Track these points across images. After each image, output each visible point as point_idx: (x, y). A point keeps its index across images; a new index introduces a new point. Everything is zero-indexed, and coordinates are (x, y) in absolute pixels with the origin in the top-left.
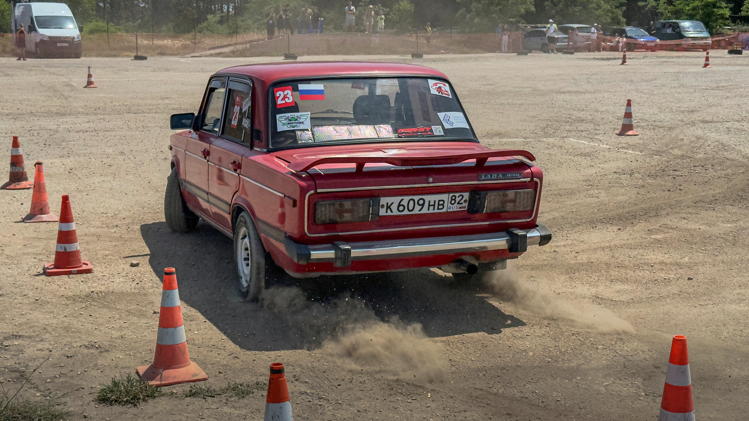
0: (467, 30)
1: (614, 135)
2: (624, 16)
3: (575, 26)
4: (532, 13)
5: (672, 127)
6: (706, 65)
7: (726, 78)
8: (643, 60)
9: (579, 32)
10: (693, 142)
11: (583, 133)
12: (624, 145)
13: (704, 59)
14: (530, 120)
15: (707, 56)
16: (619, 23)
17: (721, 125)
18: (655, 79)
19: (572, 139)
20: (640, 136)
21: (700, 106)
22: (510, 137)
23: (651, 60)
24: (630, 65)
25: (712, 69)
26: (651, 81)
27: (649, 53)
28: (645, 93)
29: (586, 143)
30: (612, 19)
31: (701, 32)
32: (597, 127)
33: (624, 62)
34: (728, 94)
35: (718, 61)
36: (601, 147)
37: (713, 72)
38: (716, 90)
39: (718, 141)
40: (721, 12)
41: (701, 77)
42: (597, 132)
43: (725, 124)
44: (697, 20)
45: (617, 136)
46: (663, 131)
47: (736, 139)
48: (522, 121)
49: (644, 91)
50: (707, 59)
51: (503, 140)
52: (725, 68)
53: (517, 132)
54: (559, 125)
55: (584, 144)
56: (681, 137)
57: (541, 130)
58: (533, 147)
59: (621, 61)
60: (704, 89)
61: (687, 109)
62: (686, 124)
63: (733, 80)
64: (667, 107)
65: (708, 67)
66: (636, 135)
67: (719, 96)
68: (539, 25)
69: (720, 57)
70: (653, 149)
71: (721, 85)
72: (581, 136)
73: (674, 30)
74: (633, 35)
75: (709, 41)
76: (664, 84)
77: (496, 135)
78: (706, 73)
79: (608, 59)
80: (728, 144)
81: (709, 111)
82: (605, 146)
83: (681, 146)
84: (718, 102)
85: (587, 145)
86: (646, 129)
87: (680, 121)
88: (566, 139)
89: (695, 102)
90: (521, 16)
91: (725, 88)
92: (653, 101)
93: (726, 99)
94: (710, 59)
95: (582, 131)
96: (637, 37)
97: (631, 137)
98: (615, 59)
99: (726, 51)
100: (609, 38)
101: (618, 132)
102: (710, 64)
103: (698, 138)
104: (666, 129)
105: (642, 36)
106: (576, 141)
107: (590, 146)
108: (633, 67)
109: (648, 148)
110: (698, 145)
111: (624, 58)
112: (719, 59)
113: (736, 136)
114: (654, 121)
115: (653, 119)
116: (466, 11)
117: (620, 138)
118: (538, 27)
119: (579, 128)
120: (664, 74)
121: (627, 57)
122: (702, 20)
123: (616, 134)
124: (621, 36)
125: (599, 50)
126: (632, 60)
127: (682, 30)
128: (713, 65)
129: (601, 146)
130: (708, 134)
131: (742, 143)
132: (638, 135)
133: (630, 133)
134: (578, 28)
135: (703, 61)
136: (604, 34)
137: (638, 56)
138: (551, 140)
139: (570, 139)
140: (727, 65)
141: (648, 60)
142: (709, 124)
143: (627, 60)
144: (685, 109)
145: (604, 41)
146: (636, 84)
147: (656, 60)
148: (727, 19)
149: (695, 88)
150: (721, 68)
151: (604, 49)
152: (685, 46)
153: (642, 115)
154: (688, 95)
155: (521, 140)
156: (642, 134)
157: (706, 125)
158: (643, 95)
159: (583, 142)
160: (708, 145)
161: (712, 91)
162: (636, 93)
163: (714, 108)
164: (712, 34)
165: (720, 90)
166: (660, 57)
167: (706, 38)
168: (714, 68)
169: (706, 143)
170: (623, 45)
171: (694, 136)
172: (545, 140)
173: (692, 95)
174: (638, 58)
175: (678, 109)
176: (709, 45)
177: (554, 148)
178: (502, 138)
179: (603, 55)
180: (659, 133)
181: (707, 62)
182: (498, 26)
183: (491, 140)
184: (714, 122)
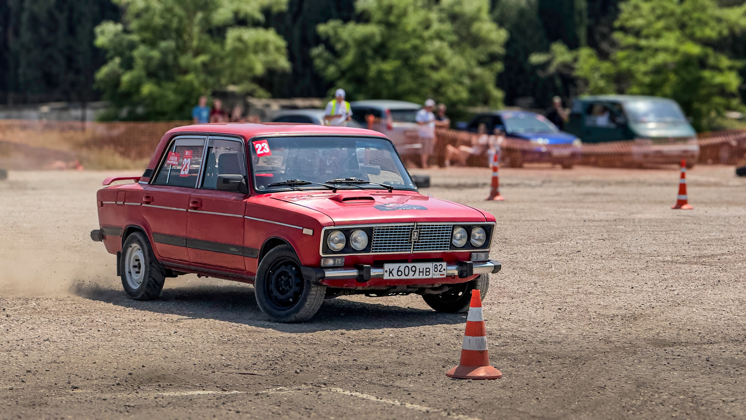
0: (124, 112)
1: (443, 379)
2: (499, 85)
3: (385, 105)
4: (283, 74)
5: (581, 356)
6: (681, 204)
7: (722, 236)
8: (542, 190)
9: (395, 120)
10: (625, 395)
11: (368, 374)
12: (463, 403)
13: (676, 189)
14: (244, 340)
15: (682, 181)
16: (486, 101)
17: (695, 351)
18: (561, 237)
19: (340, 390)
20: (504, 379)
21: (654, 304)
22: (184, 385)
23: (559, 190)
24: (508, 202)
25: (694, 213)
26: (550, 241)
27: (558, 173)
28: (531, 273)
29: (373, 398)
30: (472, 91)
31: (674, 124)
32: (406, 358)
33: (494, 194)
34: (722, 275)
35: (711, 193)
36: (407, 409)
37: (697, 220)
38: (696, 263)
39: (684, 393)
40: (719, 79)
41: (667, 232)
42: (403, 370)
43: (705, 349)
44: (665, 96)
45: (450, 381)
46: (560, 367)
47: (726, 386)
48: (224, 343)
49: (530, 265)
50: (683, 189)
51: (166, 394)
52: (723, 211)
53: (204, 372)
54: (313, 353)
55: (368, 401)
56: (602, 381)
57: (265, 365)
58: (238, 412)
59: (487, 191)
60: (667, 261)
61: (623, 312)
62: (617, 349)
63: (738, 241)
64: (578, 306)
65: (685, 207)
66: (494, 378)
67: (698, 279)
68: (299, 102)
69: (716, 184)
70: (532, 413)
71: (708, 252)
72: (362, 380)
73: (612, 119)
74: (521, 130)
75: (693, 146)
76: (580, 248)
77: (150, 380)
78: (679, 222)
79: (460, 186)
80: (708, 398)
81: (671, 316)
82: (417, 407)
83: (597, 404)
84: (694, 294)
85: (373, 403)
86: (521, 361)
87: (602, 343)
88: (324, 389)
89: (644, 293)
90: (260, 81)
91: (716, 259)
92: (547, 290)
93: (714, 286)
94: (689, 190)
95: (367, 369)
96: (528, 135)
97: (482, 382)
98: (476, 186)
99: (732, 170)
100: (464, 136)
101: (452, 369)
102: (689, 201)
103: (640, 385)
104: (567, 361)
105: (542, 134)
106: (348, 393)
107: (379, 407)
108: (515, 206)
109: (521, 409)
110: (639, 403)
111: (495, 183)
112: (713, 189)
113: (729, 379)
114: (542, 342)
115: (539, 337)
116: (122, 65)
117: (457, 385)
118: (295, 108)
119: (361, 361)
120: (582, 223)
121: (501, 181)
122: (676, 97)
123: (448, 375)
124: (490, 132)
125: (441, 164)
126: (515, 190)
127: (630, 118)
128: (696, 203)
129: (408, 405)
130: (663, 375)
131: (740, 397)
132: (499, 377)
133: (481, 372)
134: (393, 111)
135: (674, 193)
136: (453, 126)
137: (530, 179)
138: (287, 392)
139: (333, 389)
140: (729, 203)
141: (550, 191)
142: (669, 349)
143: (501, 190)
144: (616, 312)
145: (454, 142)
146: (515, 248)
147: (570, 189)
148: (732, 95)
149: (648, 259)
150: (713, 211)
151: (454, 162)
152: (636, 158)
153: (515, 326)
154: (631, 276)
155: (211, 392)
156: (510, 375)
157: (661, 352)
158: (525, 277)
159: (365, 396)
160: (660, 401)
161: (687, 267)
162: (511, 270)
163: (685, 309)
164: (699, 130)
165: (703, 264)
166: (579, 183)
167: (683, 139)
168: (700, 211)
169: (656, 396)
170: (497, 152)
171: (629, 377)
172: (272, 391)
173: (639, 278)
174: (530, 186)
175: (603, 312)
176: (693, 156)
177: (292, 413)
178: (164, 389)
179: (450, 176)
180: (550, 373)
181: (683, 197)
182: (197, 104)
183: (134, 393)
184: (680, 344)
